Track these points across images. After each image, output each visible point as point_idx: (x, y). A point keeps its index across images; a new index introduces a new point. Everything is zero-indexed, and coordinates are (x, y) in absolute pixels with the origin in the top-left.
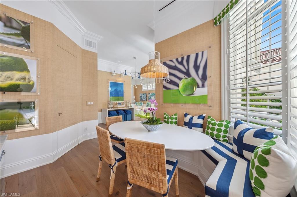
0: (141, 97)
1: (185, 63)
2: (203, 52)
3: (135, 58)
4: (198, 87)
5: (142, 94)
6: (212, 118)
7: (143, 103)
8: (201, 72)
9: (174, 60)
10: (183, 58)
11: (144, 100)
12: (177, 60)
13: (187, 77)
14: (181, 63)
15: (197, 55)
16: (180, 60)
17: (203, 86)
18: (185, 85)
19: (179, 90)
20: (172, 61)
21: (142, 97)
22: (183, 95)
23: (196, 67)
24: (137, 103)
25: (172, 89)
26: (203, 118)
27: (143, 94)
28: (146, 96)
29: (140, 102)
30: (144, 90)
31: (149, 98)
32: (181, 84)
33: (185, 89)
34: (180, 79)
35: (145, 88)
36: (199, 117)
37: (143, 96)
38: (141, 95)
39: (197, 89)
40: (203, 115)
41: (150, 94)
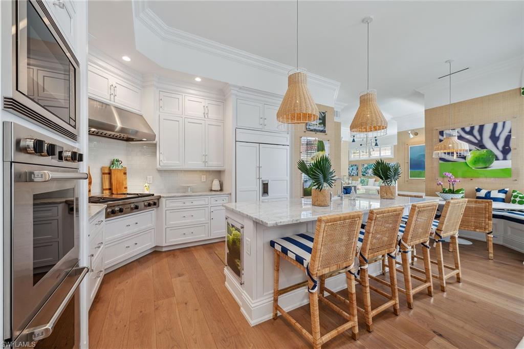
1: (476, 132)
2: (504, 123)
4: (497, 159)
6: (518, 192)
8: (501, 144)
9: (459, 129)
10: (472, 128)
12: (463, 129)
13: (479, 149)
14: (470, 133)
15: (495, 125)
16: (468, 129)
17: (505, 159)
18: (476, 158)
19: (466, 162)
20: (454, 130)
22: (473, 168)
23: (494, 139)
26: (506, 192)
28: (357, 169)
30: (353, 159)
31: (362, 172)
33: (475, 161)
36: (499, 191)
39: (496, 162)
40: (506, 189)
41: (366, 166)
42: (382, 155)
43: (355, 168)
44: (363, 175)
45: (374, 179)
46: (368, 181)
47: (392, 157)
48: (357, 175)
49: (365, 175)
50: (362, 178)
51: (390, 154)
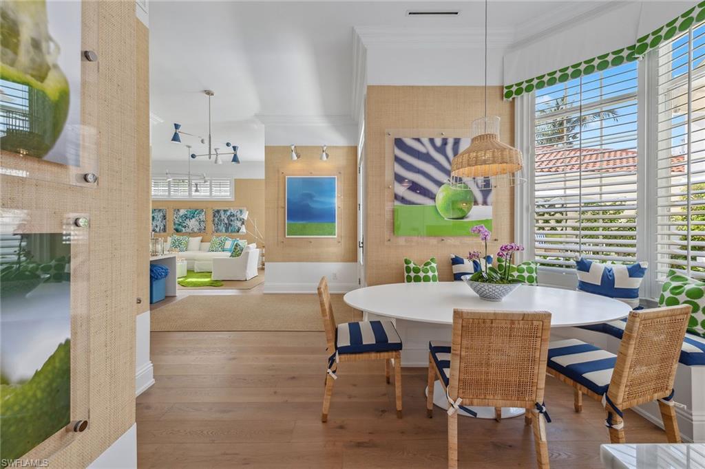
1: (450, 152)
3: (209, 93)
4: (476, 203)
9: (426, 141)
10: (445, 142)
12: (432, 141)
14: (442, 150)
16: (438, 142)
17: (485, 203)
18: (450, 199)
19: (436, 206)
20: (418, 140)
22: (446, 219)
25: (420, 204)
28: (164, 217)
31: (174, 224)
32: (441, 194)
33: (448, 206)
34: (439, 184)
39: (474, 208)
41: (182, 212)
42: (214, 193)
43: (159, 216)
44: (177, 230)
45: (200, 238)
46: (187, 242)
47: (231, 198)
48: (164, 230)
49: (181, 231)
50: (176, 237)
51: (228, 194)
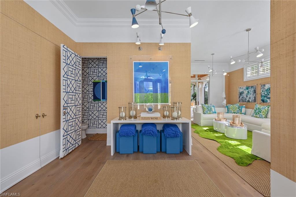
0: (241, 94)
5: (245, 88)
7: (246, 108)
11: (249, 101)
21: (244, 95)
24: (231, 106)
27: (247, 89)
28: (255, 91)
29: (236, 106)
30: (248, 79)
31: (262, 96)
35: (249, 75)
37: (246, 92)
38: (241, 90)
43: (251, 91)
44: (263, 101)
48: (255, 101)
49: (266, 102)
